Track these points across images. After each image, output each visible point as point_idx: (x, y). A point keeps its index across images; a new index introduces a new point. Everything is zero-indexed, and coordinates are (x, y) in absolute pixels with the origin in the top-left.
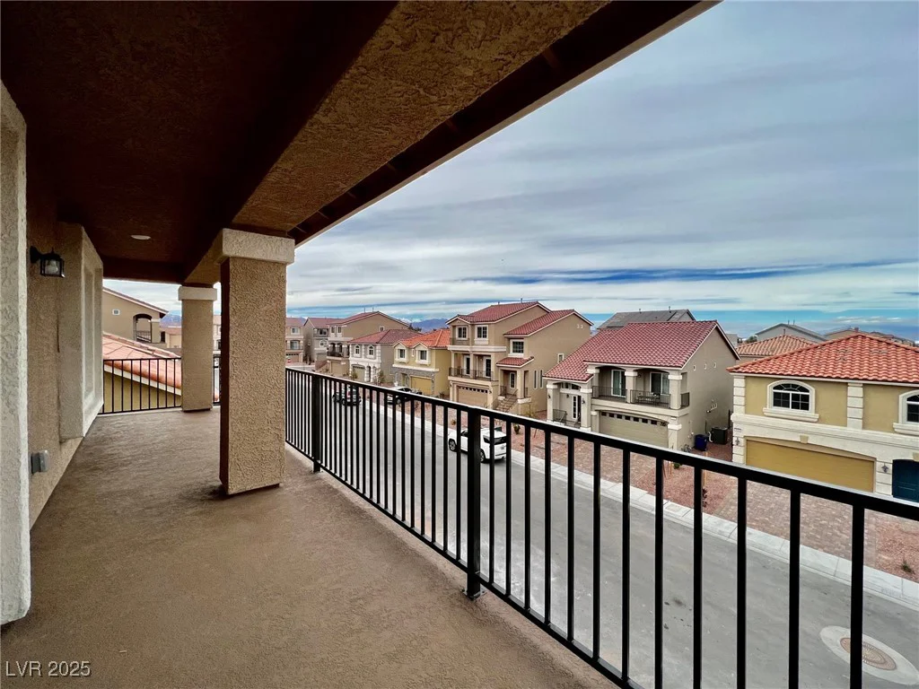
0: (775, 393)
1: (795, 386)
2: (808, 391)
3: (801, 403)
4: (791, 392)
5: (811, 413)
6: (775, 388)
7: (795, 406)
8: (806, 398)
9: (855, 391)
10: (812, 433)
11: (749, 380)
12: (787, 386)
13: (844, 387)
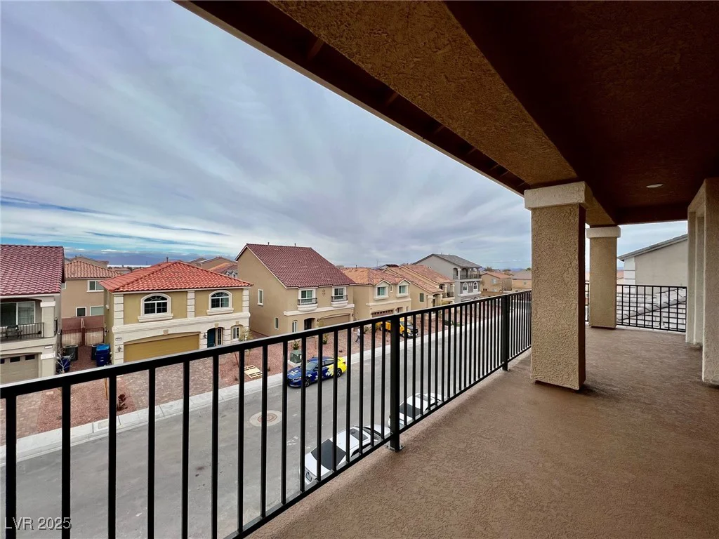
0: (145, 304)
1: (158, 297)
2: (166, 299)
3: (162, 308)
4: (156, 302)
5: (169, 314)
6: (145, 301)
7: (159, 311)
8: (165, 304)
9: (191, 295)
10: (170, 327)
11: (127, 297)
12: (154, 298)
13: (185, 293)
